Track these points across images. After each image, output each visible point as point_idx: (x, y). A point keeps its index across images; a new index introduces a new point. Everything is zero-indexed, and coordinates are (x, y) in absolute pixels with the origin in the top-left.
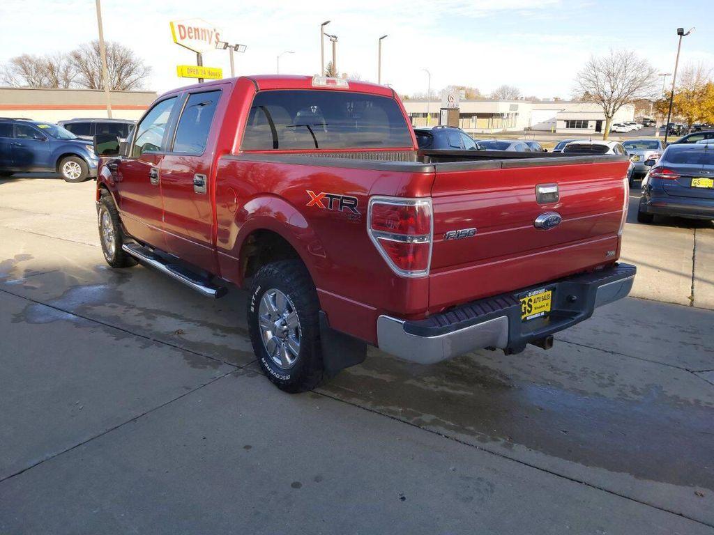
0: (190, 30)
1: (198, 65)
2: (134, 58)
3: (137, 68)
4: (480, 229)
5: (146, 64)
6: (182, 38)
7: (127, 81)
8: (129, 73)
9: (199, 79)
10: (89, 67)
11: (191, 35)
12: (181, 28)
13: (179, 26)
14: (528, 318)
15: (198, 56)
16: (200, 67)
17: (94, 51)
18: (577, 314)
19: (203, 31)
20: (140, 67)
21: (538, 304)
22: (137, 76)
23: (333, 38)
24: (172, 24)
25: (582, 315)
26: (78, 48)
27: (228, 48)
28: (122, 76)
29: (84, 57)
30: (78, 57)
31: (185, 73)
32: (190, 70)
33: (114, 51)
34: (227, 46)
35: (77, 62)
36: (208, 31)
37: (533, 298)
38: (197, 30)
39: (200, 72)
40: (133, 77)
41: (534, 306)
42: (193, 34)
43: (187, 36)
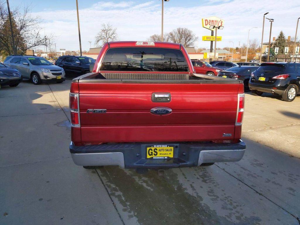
0: (210, 22)
1: (212, 36)
2: (192, 34)
3: (192, 38)
4: (108, 110)
5: (196, 36)
6: (206, 25)
7: (188, 43)
8: (189, 40)
9: (211, 41)
10: (175, 38)
11: (210, 23)
12: (206, 22)
13: (206, 20)
14: (154, 158)
15: (212, 31)
16: (212, 37)
17: (178, 32)
18: (184, 162)
19: (216, 21)
20: (194, 37)
21: (162, 152)
22: (192, 41)
23: (271, 20)
24: (202, 19)
25: (188, 163)
26: (172, 31)
27: (215, 28)
28: (187, 41)
29: (174, 34)
30: (172, 34)
31: (205, 39)
32: (207, 38)
33: (185, 31)
34: (215, 27)
35: (171, 37)
36: (218, 21)
37: (158, 149)
38: (213, 21)
39: (212, 38)
40: (191, 41)
41: (159, 153)
42: (211, 23)
43: (208, 24)
